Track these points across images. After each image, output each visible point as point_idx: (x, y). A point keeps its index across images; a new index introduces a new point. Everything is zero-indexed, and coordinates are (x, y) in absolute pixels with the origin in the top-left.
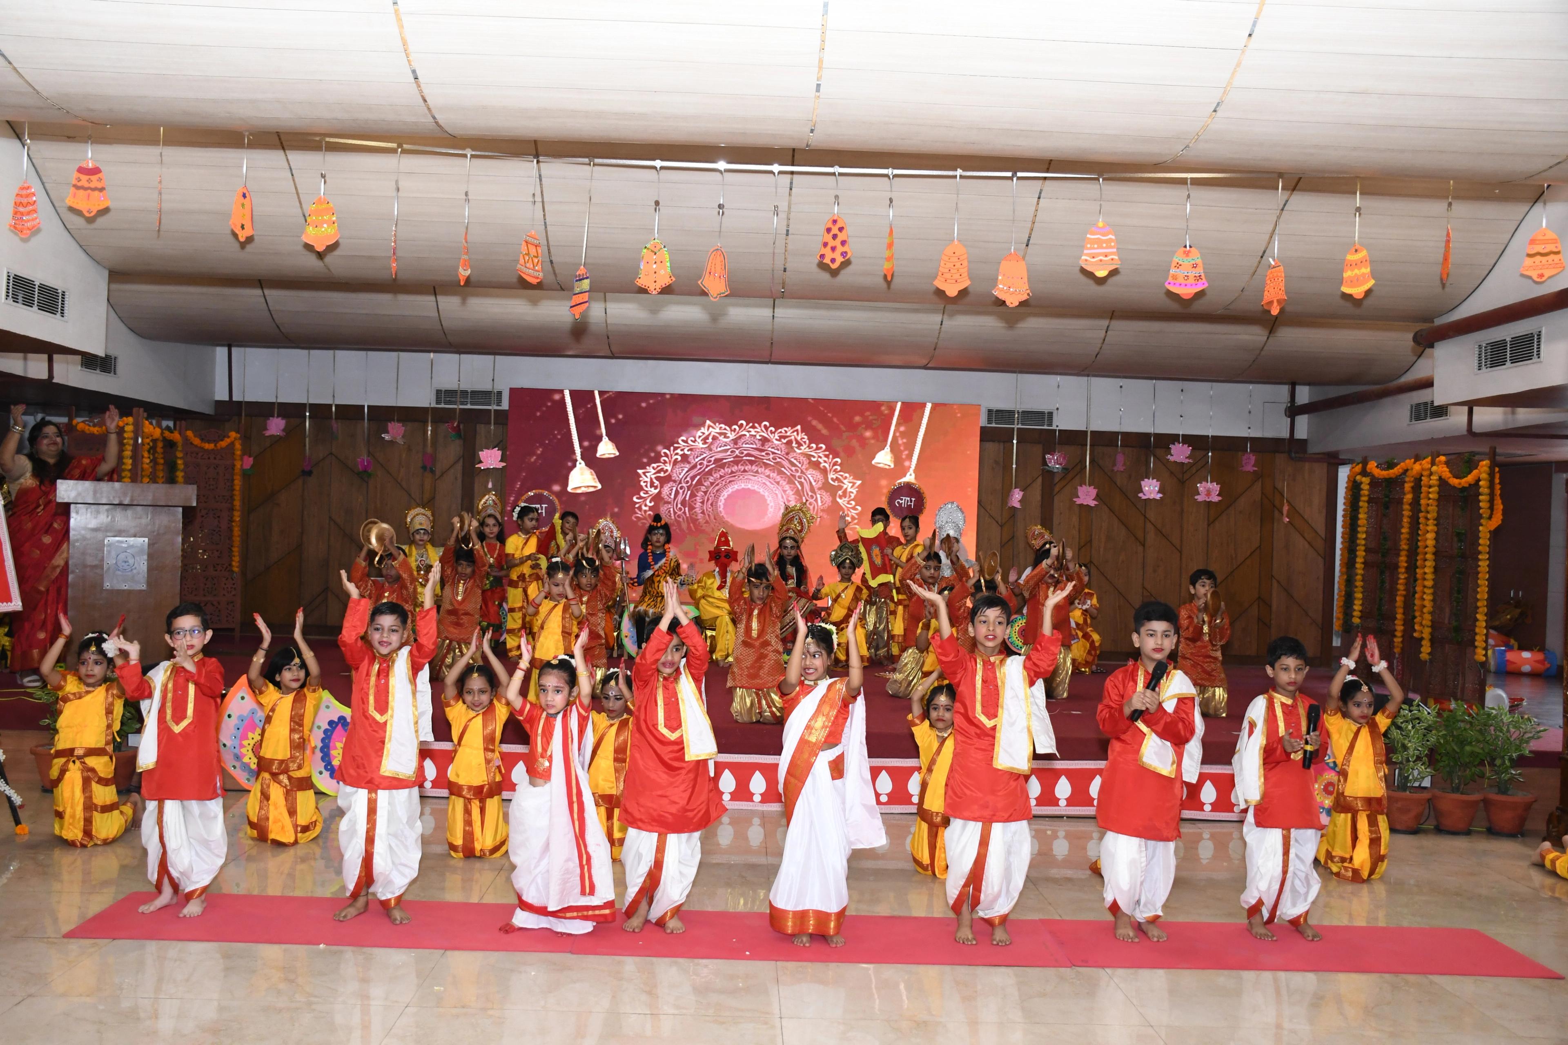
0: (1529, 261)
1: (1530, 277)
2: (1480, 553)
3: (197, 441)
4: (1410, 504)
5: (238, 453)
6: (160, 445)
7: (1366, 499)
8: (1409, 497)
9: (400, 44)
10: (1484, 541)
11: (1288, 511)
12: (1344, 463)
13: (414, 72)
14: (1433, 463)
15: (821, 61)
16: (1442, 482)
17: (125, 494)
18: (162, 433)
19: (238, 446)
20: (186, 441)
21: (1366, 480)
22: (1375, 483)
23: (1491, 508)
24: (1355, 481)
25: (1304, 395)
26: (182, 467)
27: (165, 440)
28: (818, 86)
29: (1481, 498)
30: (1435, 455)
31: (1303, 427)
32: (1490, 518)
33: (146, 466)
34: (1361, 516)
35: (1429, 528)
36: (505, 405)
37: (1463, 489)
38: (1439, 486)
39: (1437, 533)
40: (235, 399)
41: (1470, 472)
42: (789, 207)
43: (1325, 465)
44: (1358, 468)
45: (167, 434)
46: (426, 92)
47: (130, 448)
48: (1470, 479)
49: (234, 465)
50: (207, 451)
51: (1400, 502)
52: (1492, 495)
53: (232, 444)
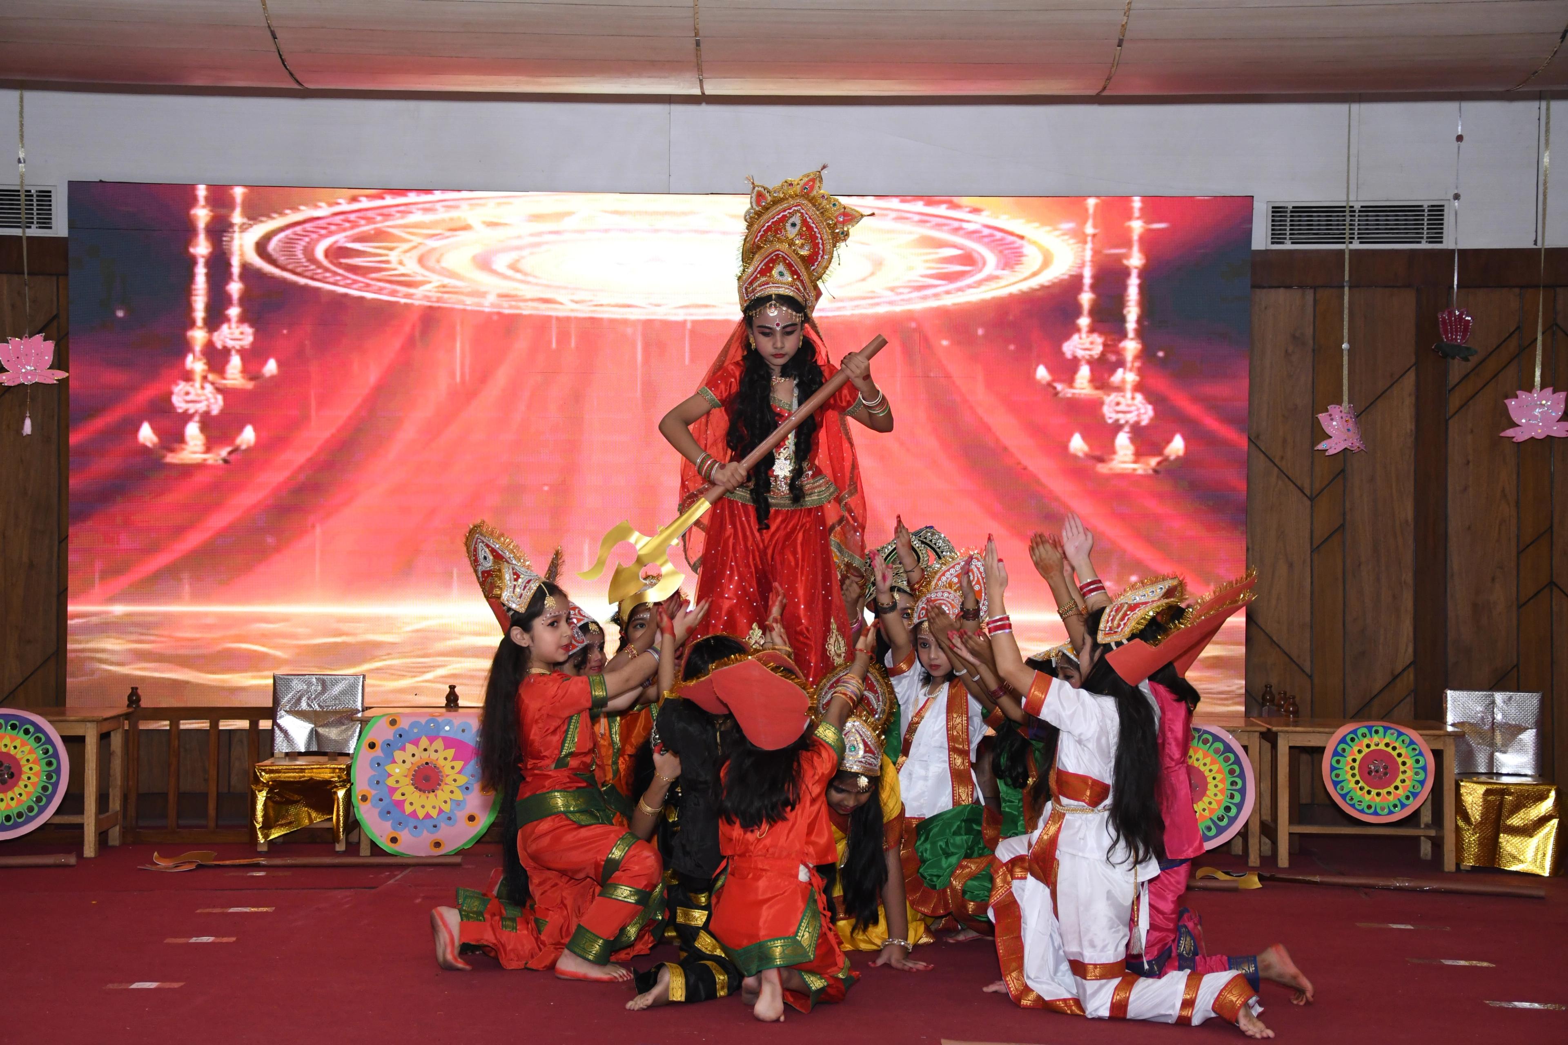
36: (60, 227)
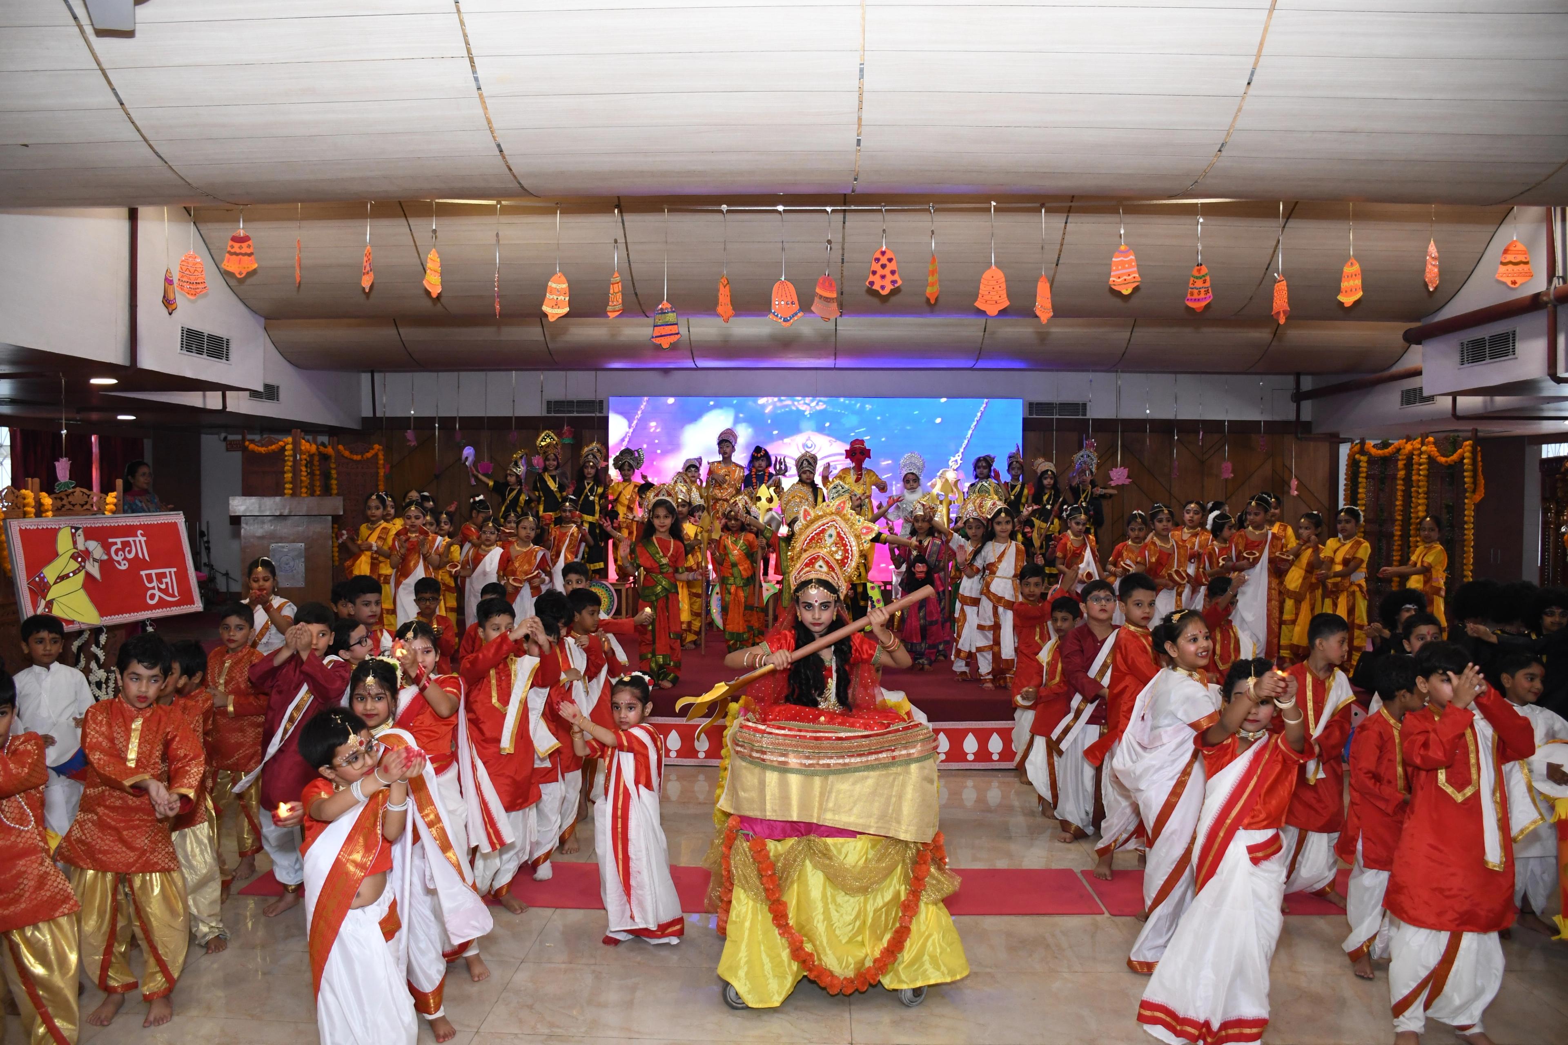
0: (1502, 269)
1: (1504, 283)
2: (1466, 523)
3: (347, 453)
4: (1403, 480)
5: (381, 462)
6: (316, 458)
7: (1364, 475)
8: (1402, 474)
9: (485, 123)
10: (1469, 513)
11: (1298, 486)
12: (1344, 441)
13: (499, 146)
14: (1423, 444)
15: (860, 119)
16: (1431, 460)
17: (284, 507)
18: (318, 449)
19: (381, 456)
20: (338, 452)
21: (1364, 458)
22: (1372, 461)
23: (1475, 483)
24: (1354, 459)
25: (1307, 383)
26: (335, 476)
27: (320, 453)
28: (859, 141)
29: (1466, 474)
30: (1424, 436)
31: (1308, 410)
32: (1474, 491)
33: (303, 478)
34: (1360, 490)
35: (1420, 501)
37: (1450, 466)
38: (1428, 464)
39: (1427, 506)
40: (378, 415)
41: (1455, 451)
42: (844, 238)
43: (1328, 444)
44: (1357, 448)
45: (322, 449)
46: (510, 162)
47: (290, 464)
48: (1455, 457)
49: (378, 473)
50: (356, 461)
51: (1394, 478)
52: (1475, 471)
53: (376, 455)
